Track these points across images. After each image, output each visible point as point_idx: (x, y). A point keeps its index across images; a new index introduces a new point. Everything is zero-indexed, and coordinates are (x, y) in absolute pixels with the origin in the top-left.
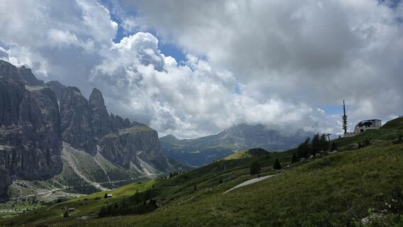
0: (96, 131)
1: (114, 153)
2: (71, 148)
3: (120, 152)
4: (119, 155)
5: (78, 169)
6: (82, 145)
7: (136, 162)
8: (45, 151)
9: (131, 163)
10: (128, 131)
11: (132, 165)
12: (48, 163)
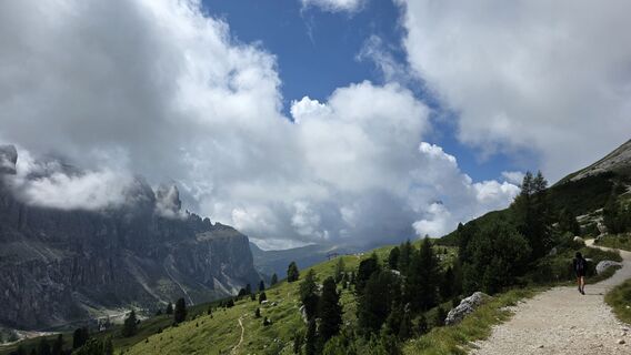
0: (167, 235)
1: (193, 266)
2: (136, 257)
3: (201, 265)
4: (199, 269)
5: (149, 286)
6: (150, 254)
7: (221, 279)
8: (108, 260)
9: (216, 280)
10: (208, 235)
11: (217, 283)
12: (112, 278)
